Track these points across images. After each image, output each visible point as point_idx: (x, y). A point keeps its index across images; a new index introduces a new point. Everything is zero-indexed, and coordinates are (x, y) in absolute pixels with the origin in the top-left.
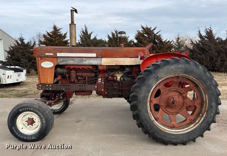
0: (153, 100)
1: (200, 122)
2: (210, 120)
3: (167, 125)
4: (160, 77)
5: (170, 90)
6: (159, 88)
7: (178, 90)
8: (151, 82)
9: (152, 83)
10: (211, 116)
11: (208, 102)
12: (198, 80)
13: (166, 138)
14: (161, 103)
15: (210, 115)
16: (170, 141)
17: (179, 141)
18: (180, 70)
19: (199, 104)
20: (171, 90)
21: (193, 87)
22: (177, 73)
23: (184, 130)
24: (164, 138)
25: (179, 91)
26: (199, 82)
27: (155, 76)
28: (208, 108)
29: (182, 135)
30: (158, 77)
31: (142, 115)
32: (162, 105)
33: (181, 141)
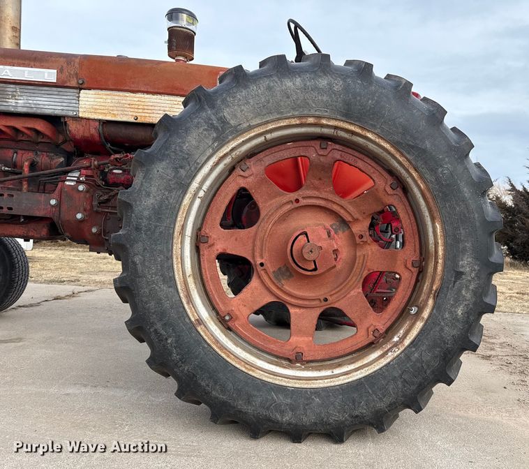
0: (214, 236)
1: (407, 342)
2: (450, 332)
3: (272, 346)
4: (232, 122)
5: (297, 201)
6: (243, 185)
7: (329, 205)
8: (194, 143)
9: (197, 147)
10: (456, 319)
11: (444, 255)
12: (402, 155)
13: (249, 402)
14: (257, 254)
15: (451, 312)
16: (269, 420)
17: (308, 419)
18: (325, 98)
19: (409, 265)
20: (303, 202)
21: (389, 189)
22: (313, 112)
23: (337, 371)
24: (241, 404)
25: (335, 208)
26: (406, 164)
27: (213, 117)
28: (442, 279)
29: (323, 394)
30: (223, 121)
31: (147, 290)
32: (262, 264)
33: (316, 423)
